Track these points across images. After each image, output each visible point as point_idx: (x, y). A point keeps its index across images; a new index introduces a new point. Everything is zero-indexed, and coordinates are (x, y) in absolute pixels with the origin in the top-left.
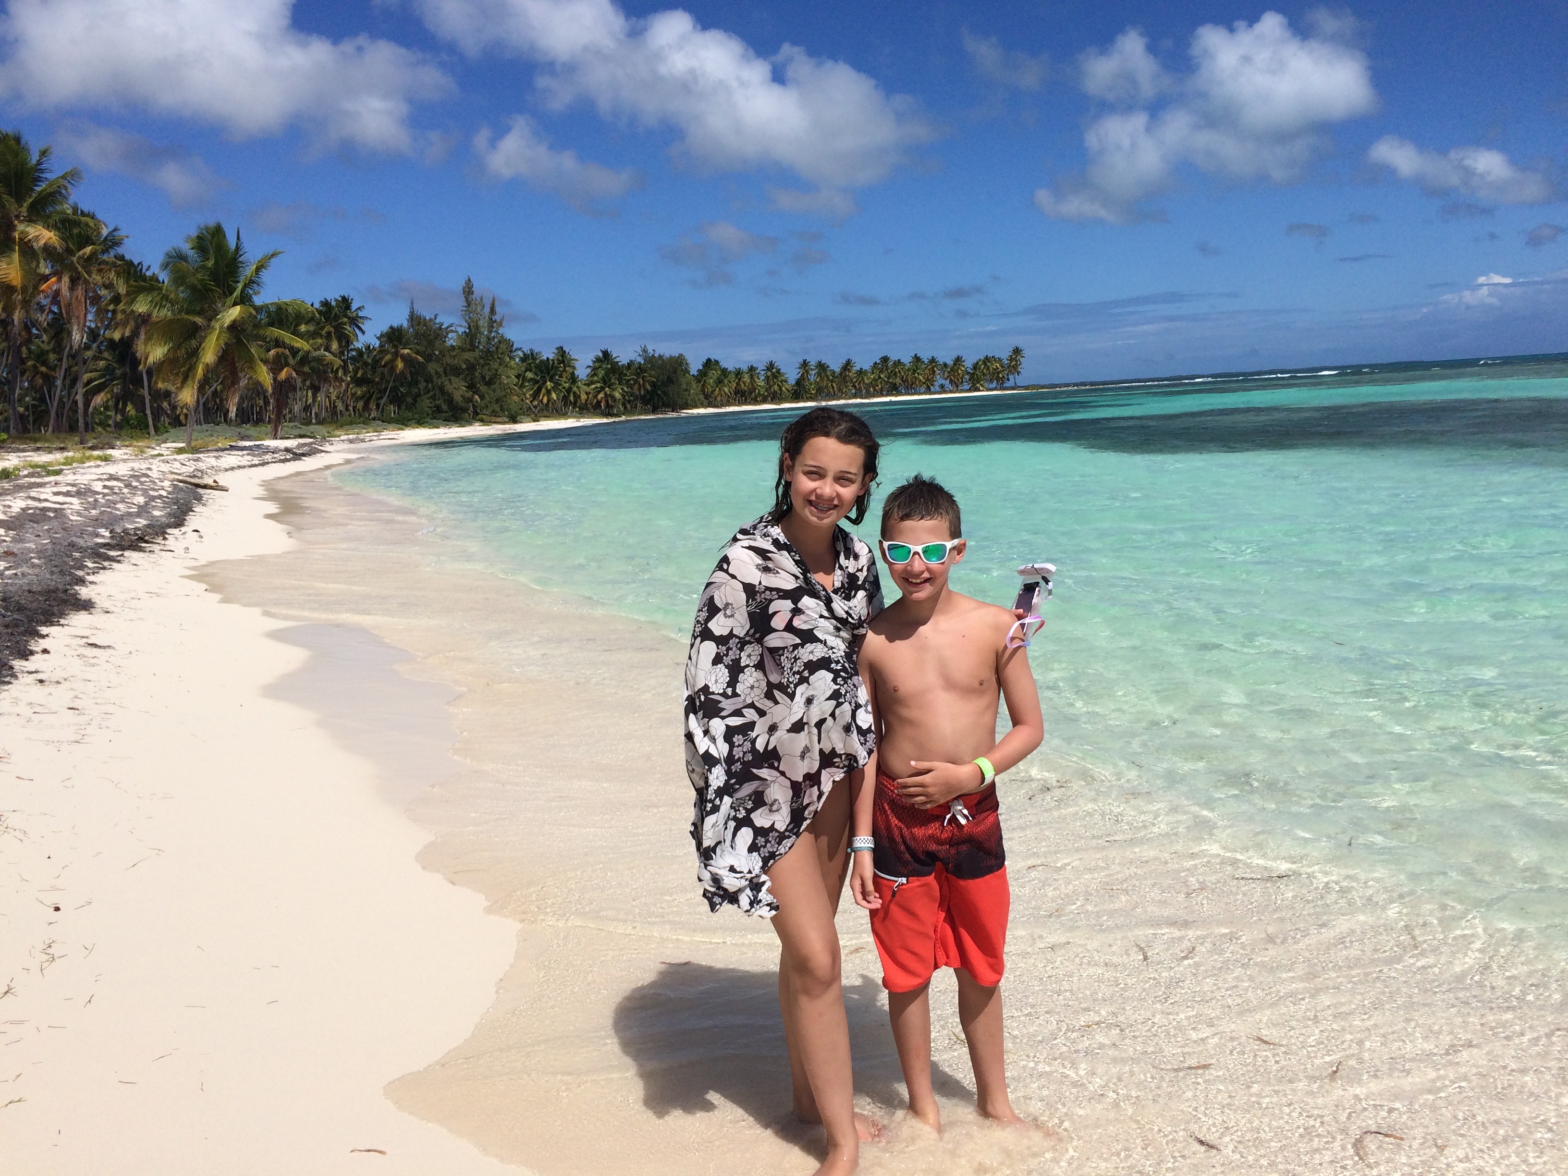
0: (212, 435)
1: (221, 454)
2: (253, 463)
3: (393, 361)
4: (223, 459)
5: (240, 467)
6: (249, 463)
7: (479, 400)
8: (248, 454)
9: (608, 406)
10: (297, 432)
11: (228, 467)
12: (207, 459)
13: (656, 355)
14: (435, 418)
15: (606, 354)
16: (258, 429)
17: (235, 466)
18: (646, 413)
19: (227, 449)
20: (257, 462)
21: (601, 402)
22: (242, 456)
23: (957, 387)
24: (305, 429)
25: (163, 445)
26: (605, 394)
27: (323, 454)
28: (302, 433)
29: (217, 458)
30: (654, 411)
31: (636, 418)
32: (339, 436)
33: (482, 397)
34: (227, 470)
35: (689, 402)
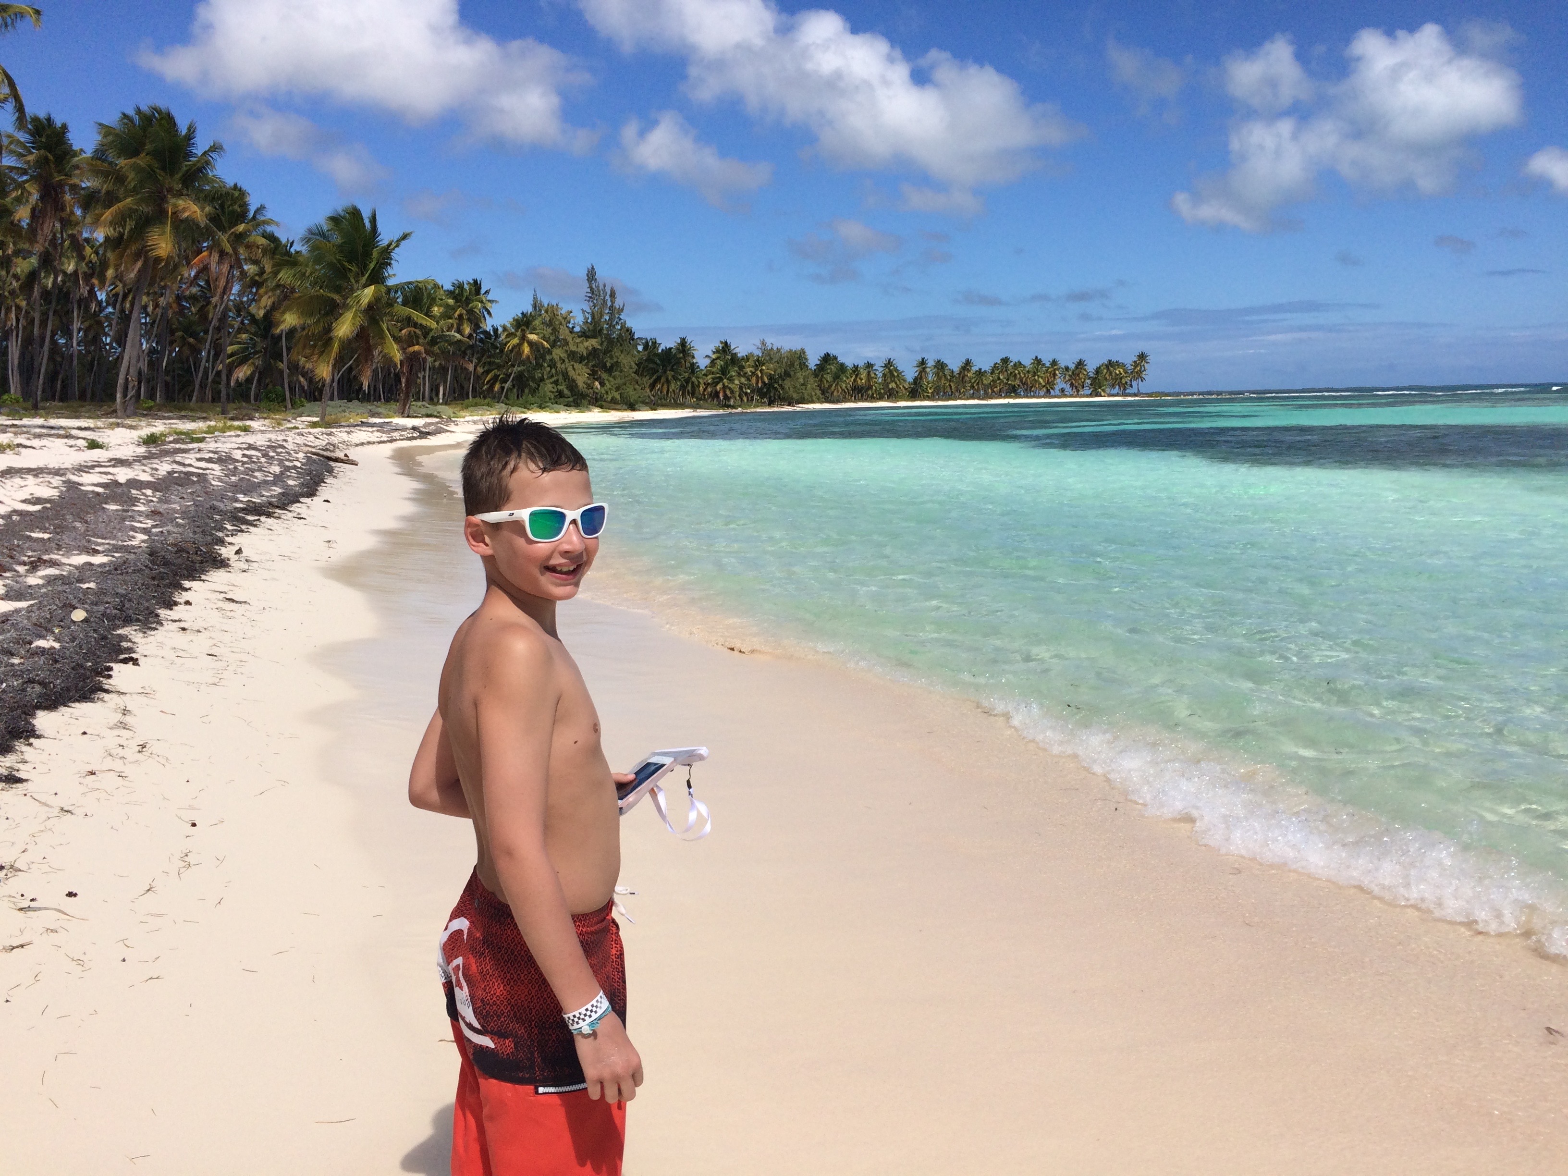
0: (344, 411)
1: (352, 429)
2: (382, 439)
3: (520, 345)
4: (354, 434)
5: (369, 443)
6: (378, 440)
7: (599, 387)
8: (378, 431)
9: (727, 398)
10: (424, 411)
11: (358, 442)
12: (340, 434)
13: (775, 349)
14: (556, 403)
15: (726, 345)
16: (388, 407)
17: (365, 441)
18: (762, 404)
19: (358, 425)
20: (386, 439)
21: (719, 392)
22: (372, 432)
23: (1078, 391)
24: (432, 409)
25: (298, 419)
26: (723, 384)
27: (448, 434)
28: (429, 413)
29: (348, 433)
30: (771, 404)
31: (753, 410)
32: (464, 417)
33: (602, 384)
34: (357, 445)
35: (806, 397)
